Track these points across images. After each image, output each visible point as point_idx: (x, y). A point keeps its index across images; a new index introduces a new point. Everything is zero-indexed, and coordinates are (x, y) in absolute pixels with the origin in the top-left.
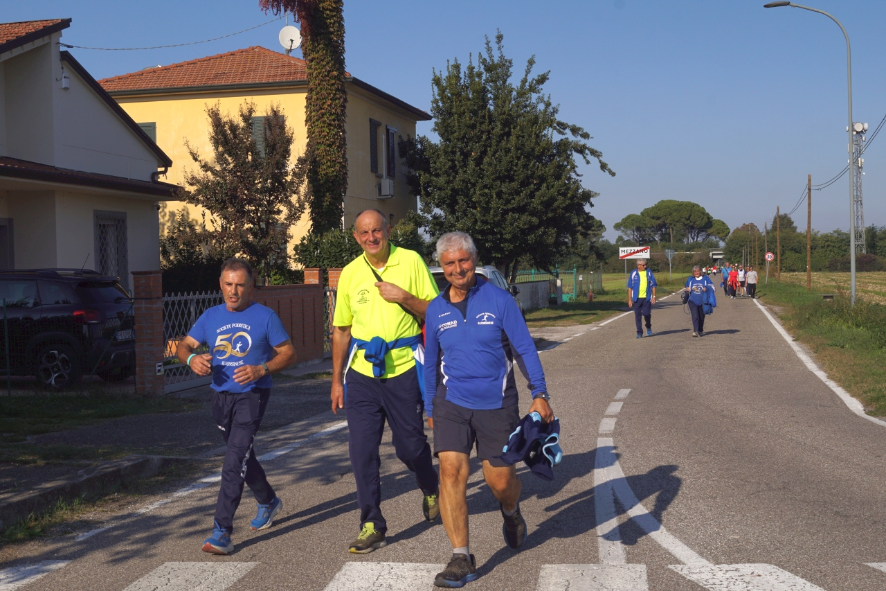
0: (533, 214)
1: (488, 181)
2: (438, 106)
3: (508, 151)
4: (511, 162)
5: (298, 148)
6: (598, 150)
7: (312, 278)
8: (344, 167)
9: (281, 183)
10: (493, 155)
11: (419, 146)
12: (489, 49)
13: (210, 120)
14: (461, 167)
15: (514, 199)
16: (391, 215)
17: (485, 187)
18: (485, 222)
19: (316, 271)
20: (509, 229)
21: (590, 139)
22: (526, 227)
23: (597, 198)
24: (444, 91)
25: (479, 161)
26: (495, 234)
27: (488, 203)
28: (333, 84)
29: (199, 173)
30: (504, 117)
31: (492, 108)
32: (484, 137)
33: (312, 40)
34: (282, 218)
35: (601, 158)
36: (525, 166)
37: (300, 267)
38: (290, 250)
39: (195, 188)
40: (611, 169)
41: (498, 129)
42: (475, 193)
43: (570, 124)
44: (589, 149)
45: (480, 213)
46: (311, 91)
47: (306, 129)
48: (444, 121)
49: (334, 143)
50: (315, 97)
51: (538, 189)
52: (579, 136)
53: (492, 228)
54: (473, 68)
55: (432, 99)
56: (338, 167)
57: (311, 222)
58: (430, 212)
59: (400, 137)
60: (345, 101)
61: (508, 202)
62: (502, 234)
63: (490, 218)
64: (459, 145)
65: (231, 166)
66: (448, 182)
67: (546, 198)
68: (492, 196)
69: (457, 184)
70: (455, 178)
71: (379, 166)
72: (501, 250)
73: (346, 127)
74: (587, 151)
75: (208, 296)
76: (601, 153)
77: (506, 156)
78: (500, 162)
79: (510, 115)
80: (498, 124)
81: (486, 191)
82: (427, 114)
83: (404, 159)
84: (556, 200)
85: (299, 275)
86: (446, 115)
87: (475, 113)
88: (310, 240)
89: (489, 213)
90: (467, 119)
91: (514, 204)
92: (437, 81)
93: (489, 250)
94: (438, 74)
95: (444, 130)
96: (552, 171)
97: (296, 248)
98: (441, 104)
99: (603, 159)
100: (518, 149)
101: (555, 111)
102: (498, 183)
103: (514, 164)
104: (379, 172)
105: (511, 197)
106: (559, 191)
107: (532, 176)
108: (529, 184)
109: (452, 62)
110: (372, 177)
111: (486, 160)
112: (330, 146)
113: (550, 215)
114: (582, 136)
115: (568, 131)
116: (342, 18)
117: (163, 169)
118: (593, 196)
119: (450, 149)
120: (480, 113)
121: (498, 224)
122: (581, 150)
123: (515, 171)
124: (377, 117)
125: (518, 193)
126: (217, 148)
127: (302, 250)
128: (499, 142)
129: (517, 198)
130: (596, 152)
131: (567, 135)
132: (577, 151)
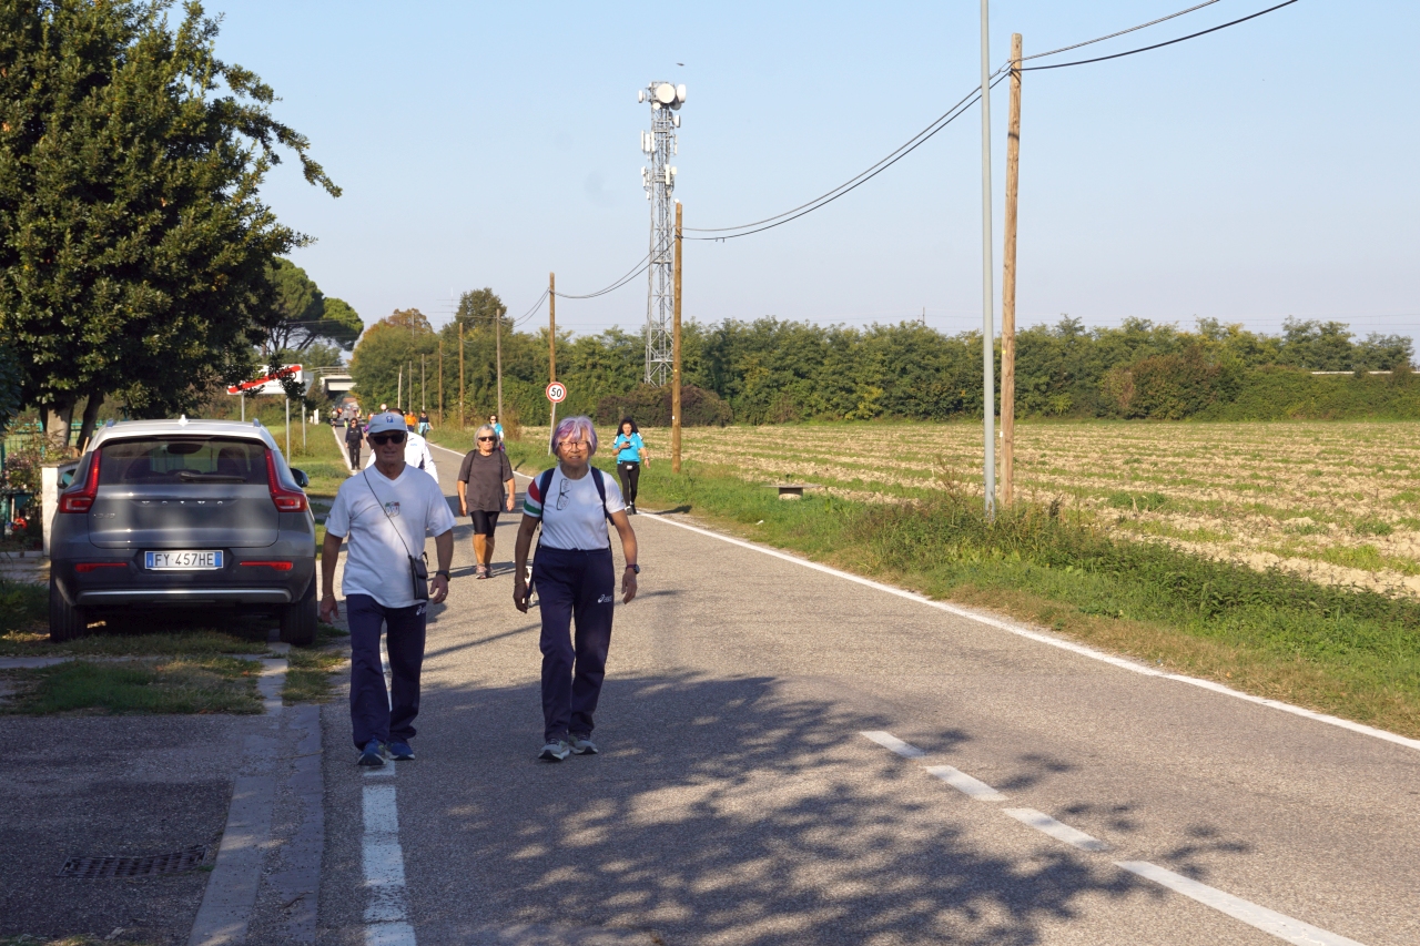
0: (157, 283)
1: (49, 197)
3: (99, 123)
4: (106, 152)
6: (297, 131)
15: (112, 245)
18: (35, 300)
20: (100, 319)
21: (276, 103)
22: (140, 315)
25: (23, 147)
26: (66, 330)
27: (49, 253)
30: (88, 36)
32: (36, 85)
35: (305, 151)
36: (144, 163)
40: (332, 180)
41: (71, 68)
42: (17, 229)
43: (229, 62)
44: (275, 126)
45: (30, 275)
51: (172, 221)
52: (247, 93)
53: (58, 316)
61: (99, 249)
62: (80, 332)
63: (53, 290)
67: (193, 245)
68: (61, 236)
74: (272, 134)
76: (305, 138)
77: (94, 135)
79: (103, 33)
84: (217, 249)
89: (53, 282)
91: (115, 255)
96: (207, 176)
99: (312, 154)
100: (126, 120)
101: (212, 30)
102: (76, 204)
103: (115, 157)
105: (105, 240)
106: (223, 229)
107: (158, 189)
108: (151, 207)
111: (43, 143)
113: (198, 287)
114: (255, 93)
115: (219, 79)
118: (298, 243)
120: (26, 24)
122: (258, 126)
123: (118, 174)
125: (121, 229)
129: (123, 243)
130: (293, 134)
131: (222, 90)
132: (247, 131)
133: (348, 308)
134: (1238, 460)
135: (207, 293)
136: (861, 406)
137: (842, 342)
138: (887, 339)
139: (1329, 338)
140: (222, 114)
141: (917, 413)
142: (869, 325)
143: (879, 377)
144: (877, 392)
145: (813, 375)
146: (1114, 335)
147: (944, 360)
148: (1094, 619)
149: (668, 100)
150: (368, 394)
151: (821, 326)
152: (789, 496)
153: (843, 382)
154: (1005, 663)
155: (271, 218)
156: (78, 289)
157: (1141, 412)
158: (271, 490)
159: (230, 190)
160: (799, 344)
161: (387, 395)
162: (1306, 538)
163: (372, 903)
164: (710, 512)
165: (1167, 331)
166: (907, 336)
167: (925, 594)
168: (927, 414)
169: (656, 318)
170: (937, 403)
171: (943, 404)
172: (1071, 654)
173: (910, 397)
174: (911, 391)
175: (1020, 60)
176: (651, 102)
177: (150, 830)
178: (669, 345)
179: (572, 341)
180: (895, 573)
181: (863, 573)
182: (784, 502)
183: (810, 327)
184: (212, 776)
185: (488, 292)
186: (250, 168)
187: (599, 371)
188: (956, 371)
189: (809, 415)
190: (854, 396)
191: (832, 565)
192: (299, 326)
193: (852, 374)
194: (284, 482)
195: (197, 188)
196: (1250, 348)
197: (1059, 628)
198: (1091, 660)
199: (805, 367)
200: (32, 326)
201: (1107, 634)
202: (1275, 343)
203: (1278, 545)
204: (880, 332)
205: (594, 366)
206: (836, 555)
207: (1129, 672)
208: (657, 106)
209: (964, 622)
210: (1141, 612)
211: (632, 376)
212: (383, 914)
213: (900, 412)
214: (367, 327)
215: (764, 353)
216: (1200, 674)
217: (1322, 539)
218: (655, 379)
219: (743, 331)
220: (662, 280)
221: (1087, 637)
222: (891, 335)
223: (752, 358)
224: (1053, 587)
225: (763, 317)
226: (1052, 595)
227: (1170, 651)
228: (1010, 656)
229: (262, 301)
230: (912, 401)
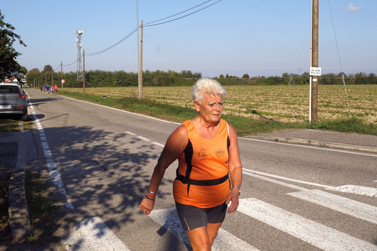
6: (19, 35)
21: (15, 30)
23: (21, 55)
35: (20, 39)
40: (25, 44)
43: (6, 23)
44: (15, 35)
74: (14, 36)
76: (20, 36)
84: (5, 55)
96: (3, 43)
99: (21, 39)
101: (3, 17)
106: (6, 52)
114: (11, 28)
115: (5, 26)
118: (19, 55)
122: (12, 34)
130: (18, 36)
131: (5, 27)
132: (9, 35)
133: (25, 68)
134: (176, 92)
135: (3, 63)
136: (113, 84)
137: (110, 74)
138: (117, 73)
139: (189, 73)
140: (5, 32)
141: (122, 85)
142: (114, 71)
143: (116, 79)
144: (116, 82)
145: (105, 79)
146: (154, 73)
147: (127, 76)
148: (159, 115)
149: (80, 33)
150: (29, 83)
151: (106, 71)
152: (104, 97)
153: (110, 80)
154: (145, 121)
155: (14, 50)
157: (159, 85)
158: (19, 94)
159: (7, 45)
160: (103, 74)
161: (32, 83)
162: (188, 103)
163: (47, 159)
164: (91, 100)
165: (163, 72)
166: (121, 73)
167: (130, 112)
168: (124, 85)
169: (79, 69)
170: (126, 84)
171: (127, 84)
172: (156, 120)
173: (121, 83)
174: (122, 82)
175: (143, 25)
176: (77, 33)
177: (5, 150)
178: (81, 74)
179: (64, 74)
180: (125, 108)
181: (119, 109)
182: (104, 98)
183: (105, 71)
184: (14, 141)
185: (49, 65)
186: (11, 41)
187: (69, 79)
188: (129, 78)
189: (105, 86)
190: (112, 83)
191: (114, 108)
192: (16, 71)
193: (112, 79)
194: (22, 93)
195: (1, 45)
196: (176, 75)
197: (153, 116)
198: (159, 121)
199: (104, 78)
201: (161, 117)
202: (180, 74)
203: (184, 104)
204: (116, 72)
205: (68, 78)
206: (114, 106)
207: (166, 122)
208: (78, 34)
209: (137, 115)
210: (166, 113)
211: (75, 79)
212: (49, 161)
213: (120, 85)
214: (28, 71)
215: (97, 75)
216: (177, 122)
217: (191, 103)
218: (79, 80)
219: (93, 72)
220: (79, 63)
221: (158, 117)
222: (118, 72)
223: (96, 76)
224: (151, 110)
225: (97, 70)
226: (151, 111)
227: (172, 119)
228: (146, 120)
229: (13, 65)
230: (122, 83)
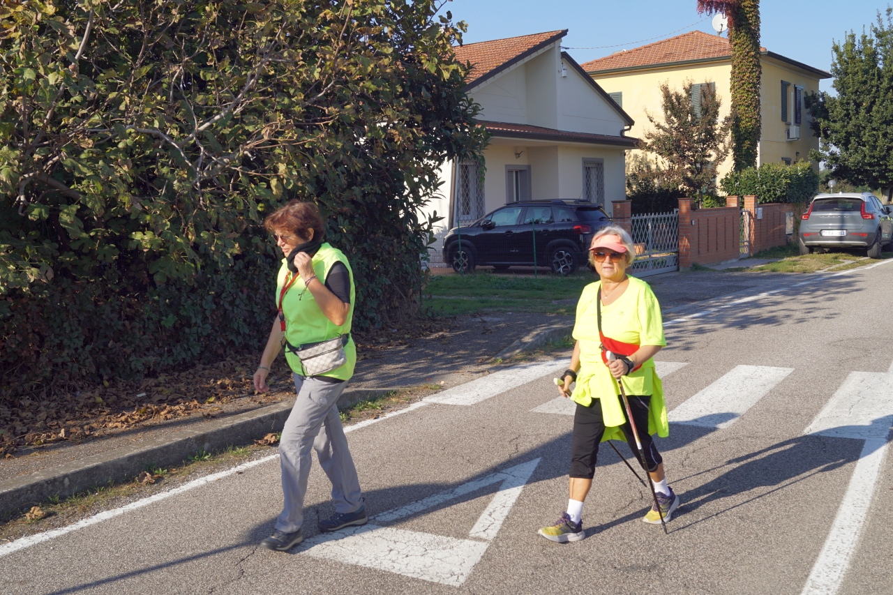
1: (876, 125)
2: (836, 68)
5: (725, 111)
7: (733, 203)
8: (758, 121)
9: (711, 135)
10: (881, 105)
11: (821, 100)
12: (880, 20)
13: (662, 93)
14: (854, 115)
16: (797, 153)
17: (874, 129)
18: (870, 156)
19: (735, 198)
24: (841, 56)
25: (869, 110)
26: (882, 165)
27: (875, 142)
28: (751, 62)
29: (654, 131)
31: (881, 67)
32: (874, 90)
33: (736, 30)
34: (712, 159)
37: (724, 194)
38: (718, 184)
39: (651, 140)
41: (885, 84)
42: (865, 134)
45: (869, 149)
46: (734, 67)
47: (730, 95)
48: (841, 79)
49: (751, 104)
50: (737, 71)
53: (879, 161)
54: (866, 36)
55: (832, 63)
56: (754, 121)
57: (734, 162)
58: (828, 150)
59: (806, 93)
60: (760, 73)
62: (886, 166)
63: (876, 153)
64: (853, 97)
65: (676, 125)
66: (843, 127)
68: (879, 136)
69: (850, 128)
70: (848, 123)
71: (788, 116)
72: (886, 178)
73: (760, 92)
75: (656, 216)
78: (887, 109)
80: (886, 79)
81: (875, 132)
82: (828, 74)
83: (809, 110)
85: (723, 200)
86: (843, 74)
87: (866, 72)
88: (732, 176)
89: (876, 149)
90: (860, 77)
92: (836, 49)
93: (876, 178)
94: (837, 43)
95: (841, 87)
97: (722, 181)
98: (838, 66)
102: (884, 126)
104: (788, 120)
109: (849, 33)
110: (782, 125)
111: (875, 108)
112: (748, 106)
116: (758, 12)
117: (628, 127)
119: (845, 101)
120: (871, 72)
121: (884, 158)
124: (786, 80)
126: (666, 113)
127: (727, 183)
128: (886, 94)
156: (884, 153)
158: (861, 213)
200: (870, 165)
